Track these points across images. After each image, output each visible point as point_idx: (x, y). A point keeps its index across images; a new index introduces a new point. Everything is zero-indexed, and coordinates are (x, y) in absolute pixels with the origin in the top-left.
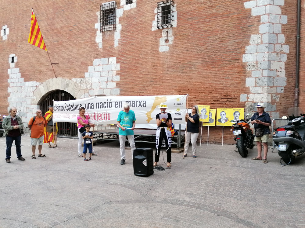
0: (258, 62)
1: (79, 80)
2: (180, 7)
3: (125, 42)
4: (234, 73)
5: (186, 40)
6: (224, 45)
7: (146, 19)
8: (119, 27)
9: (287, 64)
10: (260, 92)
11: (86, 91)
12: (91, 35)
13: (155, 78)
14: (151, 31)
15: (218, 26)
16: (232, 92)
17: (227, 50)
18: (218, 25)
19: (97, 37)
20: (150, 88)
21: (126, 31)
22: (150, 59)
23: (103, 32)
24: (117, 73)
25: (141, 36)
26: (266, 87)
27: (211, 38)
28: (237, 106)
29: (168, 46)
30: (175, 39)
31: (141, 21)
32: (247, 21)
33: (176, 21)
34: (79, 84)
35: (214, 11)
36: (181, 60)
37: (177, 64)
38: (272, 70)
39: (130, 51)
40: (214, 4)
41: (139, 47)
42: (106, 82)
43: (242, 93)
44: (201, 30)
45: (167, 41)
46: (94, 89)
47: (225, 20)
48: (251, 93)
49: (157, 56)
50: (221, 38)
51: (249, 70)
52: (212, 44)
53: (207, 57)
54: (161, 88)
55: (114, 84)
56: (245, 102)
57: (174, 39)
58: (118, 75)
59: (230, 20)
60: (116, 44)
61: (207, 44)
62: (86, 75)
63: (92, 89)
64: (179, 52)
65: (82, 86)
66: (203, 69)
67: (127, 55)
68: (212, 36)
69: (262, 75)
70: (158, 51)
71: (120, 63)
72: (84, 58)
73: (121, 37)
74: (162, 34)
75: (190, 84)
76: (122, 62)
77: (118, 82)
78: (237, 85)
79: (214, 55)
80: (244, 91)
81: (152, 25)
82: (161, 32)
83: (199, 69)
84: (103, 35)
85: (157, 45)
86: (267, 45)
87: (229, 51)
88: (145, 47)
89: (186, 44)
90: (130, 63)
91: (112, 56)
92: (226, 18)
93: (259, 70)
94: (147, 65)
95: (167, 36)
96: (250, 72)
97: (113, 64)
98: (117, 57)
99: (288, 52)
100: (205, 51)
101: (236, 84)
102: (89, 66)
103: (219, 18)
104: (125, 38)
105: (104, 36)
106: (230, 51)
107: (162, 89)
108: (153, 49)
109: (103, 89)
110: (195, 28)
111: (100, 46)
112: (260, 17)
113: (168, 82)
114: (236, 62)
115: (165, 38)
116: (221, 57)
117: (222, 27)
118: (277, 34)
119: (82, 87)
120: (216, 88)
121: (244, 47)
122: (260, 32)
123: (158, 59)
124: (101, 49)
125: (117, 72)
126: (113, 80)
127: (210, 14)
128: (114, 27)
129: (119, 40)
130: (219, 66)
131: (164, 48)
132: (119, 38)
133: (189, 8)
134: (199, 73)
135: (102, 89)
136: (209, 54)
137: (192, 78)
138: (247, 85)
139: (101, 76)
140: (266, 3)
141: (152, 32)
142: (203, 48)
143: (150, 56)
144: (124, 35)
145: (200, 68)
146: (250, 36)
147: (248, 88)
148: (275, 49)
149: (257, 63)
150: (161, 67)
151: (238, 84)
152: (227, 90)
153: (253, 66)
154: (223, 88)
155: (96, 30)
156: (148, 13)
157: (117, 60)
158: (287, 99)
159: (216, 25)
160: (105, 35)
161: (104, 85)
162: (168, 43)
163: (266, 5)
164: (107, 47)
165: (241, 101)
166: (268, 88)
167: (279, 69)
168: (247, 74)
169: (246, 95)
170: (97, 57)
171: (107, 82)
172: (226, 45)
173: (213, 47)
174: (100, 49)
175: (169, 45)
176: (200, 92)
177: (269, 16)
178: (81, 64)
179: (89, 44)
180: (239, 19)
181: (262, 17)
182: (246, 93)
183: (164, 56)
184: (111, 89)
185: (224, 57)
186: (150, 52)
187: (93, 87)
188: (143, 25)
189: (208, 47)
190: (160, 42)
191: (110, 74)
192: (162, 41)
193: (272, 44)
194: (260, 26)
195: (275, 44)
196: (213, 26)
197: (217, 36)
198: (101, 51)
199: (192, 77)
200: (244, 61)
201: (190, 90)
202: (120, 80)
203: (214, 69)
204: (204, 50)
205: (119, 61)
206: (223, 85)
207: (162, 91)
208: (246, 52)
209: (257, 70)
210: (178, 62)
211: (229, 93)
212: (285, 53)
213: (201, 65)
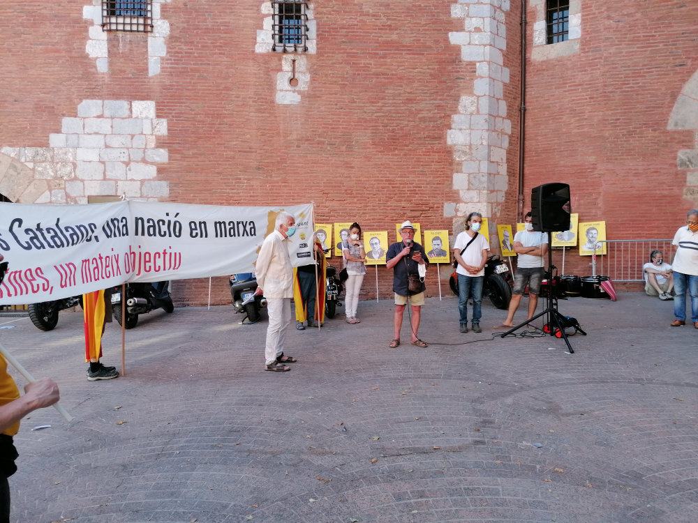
0: (473, 147)
1: (29, 152)
2: (321, 13)
3: (182, 68)
4: (433, 162)
5: (338, 86)
6: (414, 107)
7: (241, 22)
8: (162, 27)
9: (509, 152)
10: (476, 200)
11: (54, 183)
12: (70, 34)
13: (266, 161)
14: (253, 52)
15: (402, 68)
16: (431, 199)
17: (420, 118)
18: (402, 66)
19: (89, 42)
20: (255, 183)
21: (183, 40)
22: (254, 118)
23: (110, 31)
24: (160, 143)
25: (225, 59)
26: (485, 192)
27: (390, 91)
28: (438, 224)
29: (296, 93)
30: (313, 80)
31: (226, 24)
32: (453, 68)
33: (315, 41)
34: (31, 165)
35: (394, 37)
36: (328, 128)
37: (320, 136)
38: (493, 162)
39: (198, 93)
40: (393, 22)
41: (223, 86)
42: (124, 162)
43: (447, 201)
44: (369, 71)
45: (293, 81)
46: (82, 181)
47: (415, 59)
48: (463, 202)
49: (269, 113)
50: (409, 93)
51: (458, 159)
52: (390, 101)
53: (383, 126)
54: (283, 184)
55: (152, 171)
56: (452, 218)
57: (311, 81)
58: (162, 147)
59: (424, 60)
60: (154, 68)
61: (383, 101)
62: (55, 140)
63: (76, 179)
64: (323, 108)
65: (40, 169)
66: (375, 150)
67: (187, 99)
68: (392, 87)
69: (479, 170)
70: (273, 102)
71: (167, 117)
72: (44, 93)
73: (168, 52)
74: (281, 65)
75: (348, 179)
76: (173, 117)
77: (164, 164)
78: (438, 186)
79: (395, 125)
80: (450, 196)
81: (256, 39)
82: (280, 60)
83: (368, 150)
84: (109, 40)
85: (271, 87)
86: (487, 117)
87: (423, 120)
88: (239, 88)
89: (338, 95)
90: (199, 121)
91: (143, 99)
92: (416, 56)
93: (474, 161)
94: (246, 130)
95: (294, 71)
96: (460, 164)
97: (147, 118)
98: (156, 103)
99: (510, 133)
100: (378, 114)
101: (438, 184)
102: (64, 115)
103: (404, 52)
104: (182, 57)
105: (113, 44)
106: (425, 121)
107: (284, 186)
108: (261, 95)
109: (116, 181)
110: (357, 64)
111: (102, 67)
112: (475, 65)
113: (298, 173)
114: (437, 142)
115: (290, 75)
116: (410, 130)
117: (410, 72)
118: (498, 99)
119: (41, 173)
120: (401, 191)
121: (449, 116)
122: (475, 92)
123: (273, 118)
124: (106, 77)
125: (158, 139)
126: (148, 159)
127: (387, 42)
128: (145, 25)
129: (162, 59)
130: (406, 148)
131: (286, 96)
132: (164, 54)
133: (344, 19)
134: (368, 158)
135: (113, 182)
136: (386, 121)
137: (352, 167)
138: (455, 187)
139: (107, 147)
140: (486, 43)
141: (257, 54)
142: (374, 108)
143: (254, 110)
144: (176, 50)
145: (370, 148)
146: (459, 97)
147: (457, 192)
148: (495, 126)
149: (470, 148)
150: (282, 138)
151: (440, 184)
152: (421, 194)
153: (465, 153)
154: (415, 190)
155: (86, 22)
156: (245, 9)
157: (157, 109)
158: (509, 213)
159: (399, 66)
160: (118, 40)
161: (117, 172)
162: (296, 85)
163: (485, 45)
164: (121, 71)
165: (445, 215)
166: (488, 194)
167: (500, 161)
168: (455, 167)
169: (454, 204)
170: (92, 93)
171: (127, 164)
172: (419, 108)
173: (393, 108)
174: (103, 74)
175: (299, 92)
176: (369, 196)
177: (489, 65)
178: (36, 108)
179: (65, 56)
180: (441, 62)
181: (478, 64)
182: (454, 201)
183: (288, 115)
184: (142, 182)
185: (415, 132)
186: (253, 102)
187: (79, 174)
188: (233, 35)
189: (384, 108)
190: (278, 82)
191: (138, 142)
192: (282, 81)
193: (493, 116)
194: (475, 81)
195: (495, 117)
196: (393, 67)
197: (401, 88)
198: (106, 82)
199: (352, 165)
200: (449, 142)
201: (349, 192)
202: (169, 160)
203: (396, 152)
204: (376, 113)
205: (166, 113)
206: (414, 185)
207: (286, 191)
208: (453, 126)
209: (471, 160)
210: (320, 131)
211: (425, 200)
212: (506, 134)
213: (371, 141)
